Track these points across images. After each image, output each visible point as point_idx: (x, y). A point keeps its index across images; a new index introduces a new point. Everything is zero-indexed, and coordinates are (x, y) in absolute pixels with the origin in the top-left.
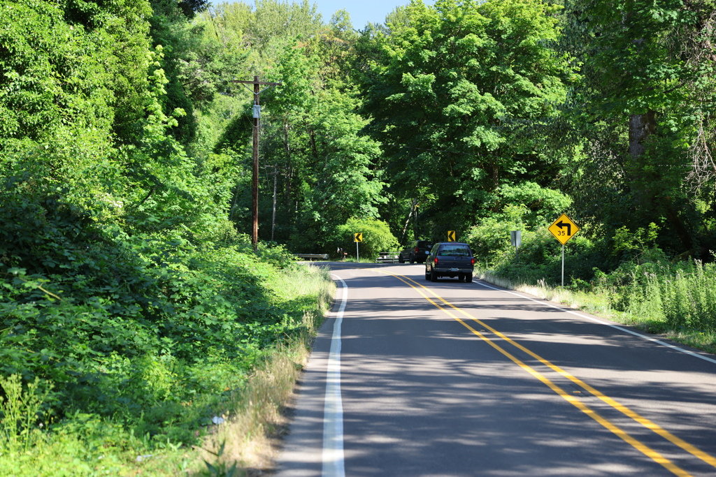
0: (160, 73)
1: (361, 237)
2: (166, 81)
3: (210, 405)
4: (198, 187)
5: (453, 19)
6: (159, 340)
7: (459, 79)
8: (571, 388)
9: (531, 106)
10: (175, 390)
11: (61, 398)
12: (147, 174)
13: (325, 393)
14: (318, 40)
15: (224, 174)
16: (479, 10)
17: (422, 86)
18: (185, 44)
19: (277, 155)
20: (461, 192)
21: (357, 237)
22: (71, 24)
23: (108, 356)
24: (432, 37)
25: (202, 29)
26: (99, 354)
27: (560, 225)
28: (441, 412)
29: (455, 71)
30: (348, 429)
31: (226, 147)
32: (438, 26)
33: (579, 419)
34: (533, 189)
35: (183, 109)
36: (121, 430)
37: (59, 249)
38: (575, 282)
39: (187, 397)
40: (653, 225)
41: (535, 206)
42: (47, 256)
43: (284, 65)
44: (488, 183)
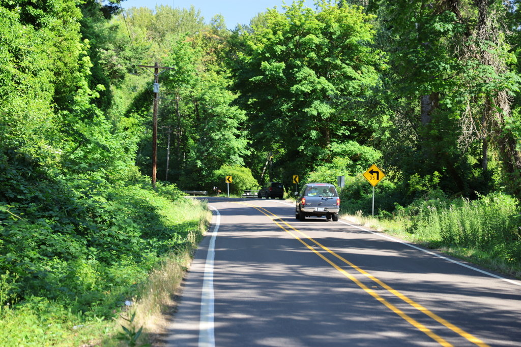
0: (87, 59)
1: (230, 179)
2: (91, 65)
3: (123, 294)
4: (114, 142)
5: (298, 23)
6: (87, 249)
7: (302, 66)
8: (371, 284)
9: (353, 87)
10: (99, 283)
11: (20, 287)
12: (77, 132)
13: (202, 286)
14: (201, 36)
15: (132, 132)
16: (316, 18)
17: (276, 71)
18: (105, 38)
19: (170, 118)
20: (302, 148)
21: (228, 180)
22: (24, 25)
23: (51, 259)
24: (283, 36)
25: (117, 27)
26: (45, 258)
27: (372, 172)
28: (281, 299)
29: (299, 60)
30: (217, 309)
31: (133, 113)
32: (288, 28)
33: (373, 304)
34: (354, 146)
35: (103, 86)
36: (62, 309)
37: (17, 185)
38: (381, 213)
39: (107, 288)
40: (436, 173)
41: (355, 158)
42: (9, 190)
43: (176, 54)
44: (323, 141)
